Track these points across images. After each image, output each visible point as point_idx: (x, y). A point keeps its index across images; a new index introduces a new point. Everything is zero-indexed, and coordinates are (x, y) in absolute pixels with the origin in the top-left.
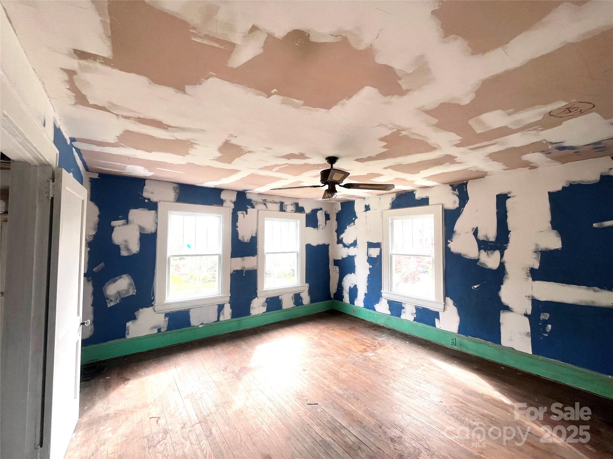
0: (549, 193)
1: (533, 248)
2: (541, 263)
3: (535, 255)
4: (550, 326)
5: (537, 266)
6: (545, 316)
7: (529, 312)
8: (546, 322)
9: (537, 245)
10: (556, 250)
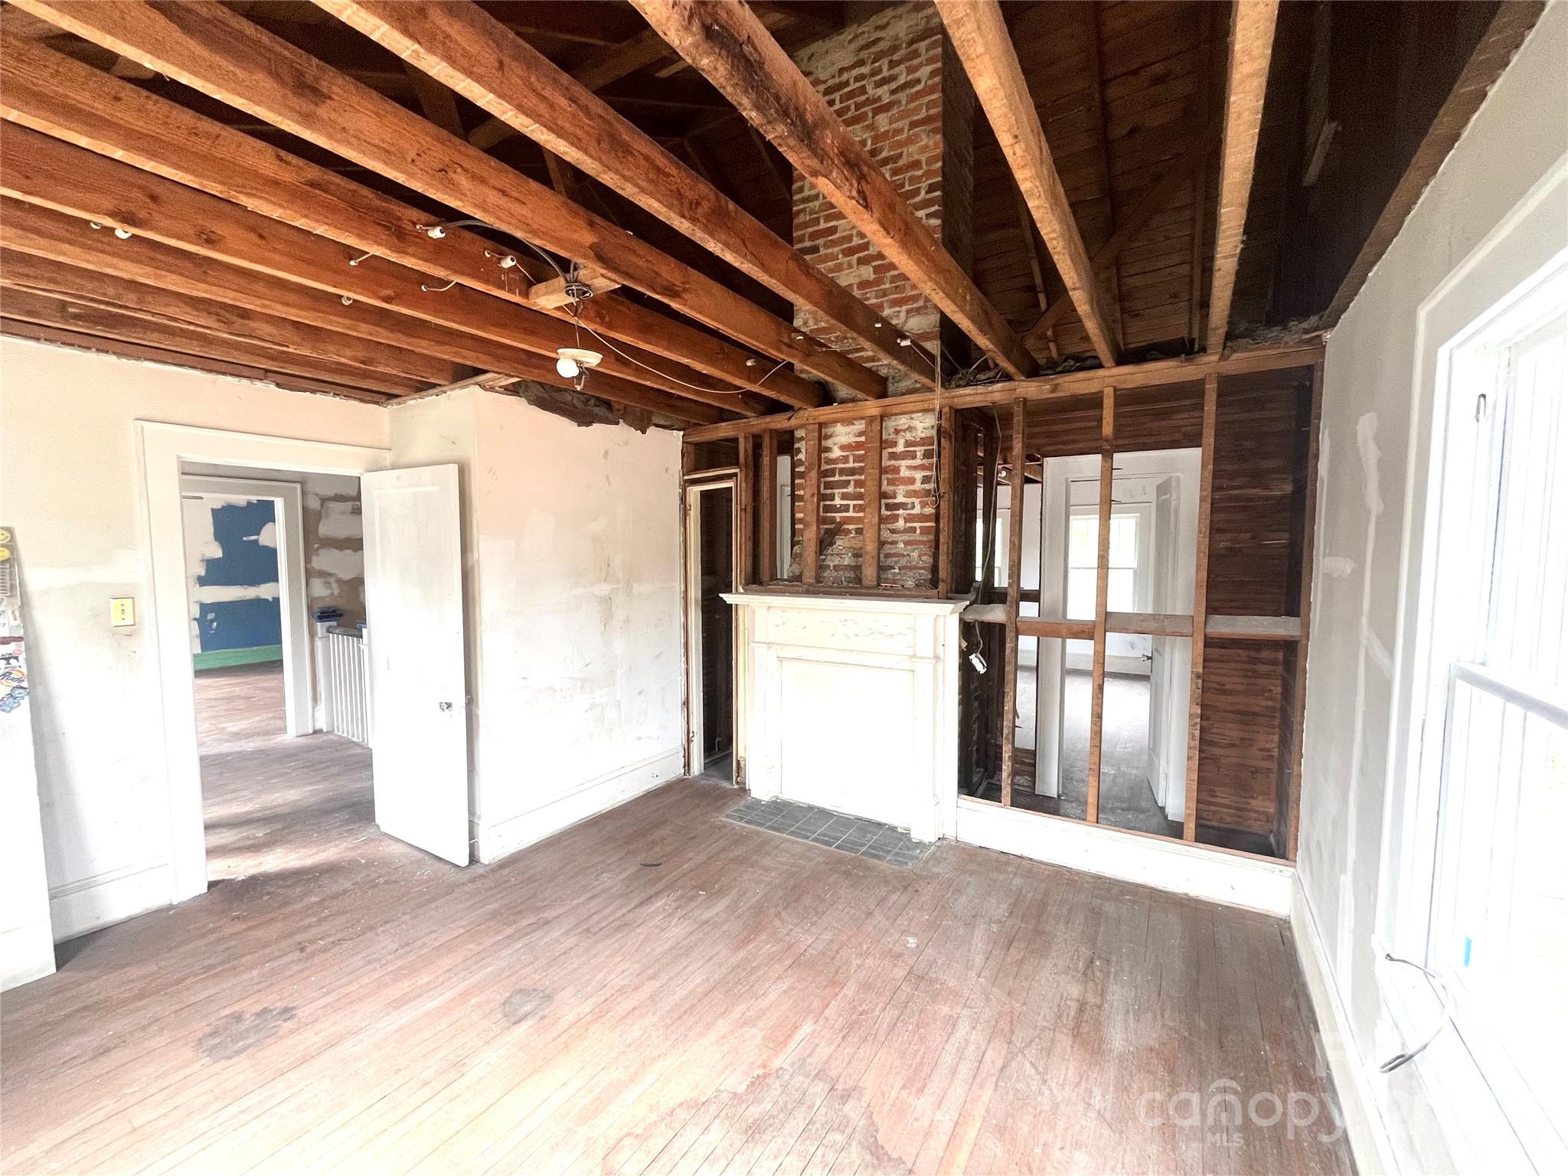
0: (213, 510)
1: (200, 557)
2: (207, 571)
3: (201, 563)
4: (215, 624)
5: (203, 573)
6: (211, 616)
7: (198, 616)
8: (212, 621)
9: (203, 554)
10: (218, 559)
